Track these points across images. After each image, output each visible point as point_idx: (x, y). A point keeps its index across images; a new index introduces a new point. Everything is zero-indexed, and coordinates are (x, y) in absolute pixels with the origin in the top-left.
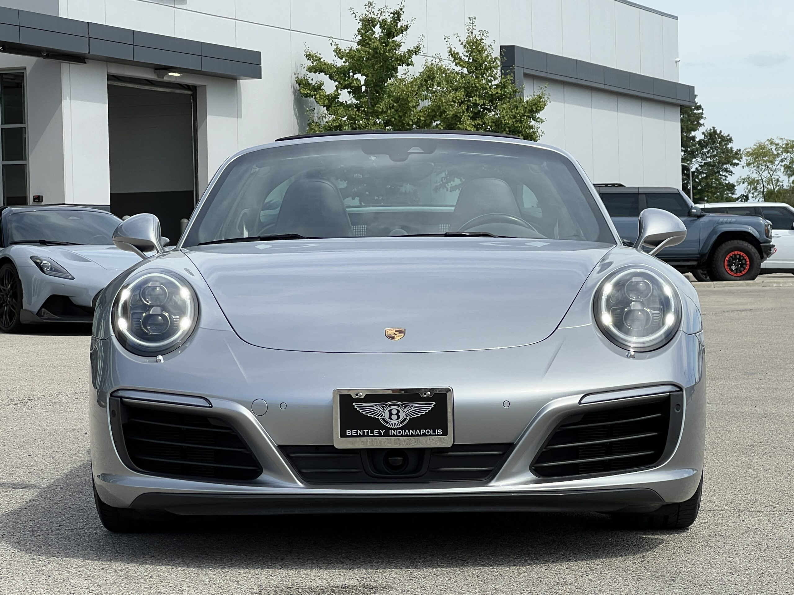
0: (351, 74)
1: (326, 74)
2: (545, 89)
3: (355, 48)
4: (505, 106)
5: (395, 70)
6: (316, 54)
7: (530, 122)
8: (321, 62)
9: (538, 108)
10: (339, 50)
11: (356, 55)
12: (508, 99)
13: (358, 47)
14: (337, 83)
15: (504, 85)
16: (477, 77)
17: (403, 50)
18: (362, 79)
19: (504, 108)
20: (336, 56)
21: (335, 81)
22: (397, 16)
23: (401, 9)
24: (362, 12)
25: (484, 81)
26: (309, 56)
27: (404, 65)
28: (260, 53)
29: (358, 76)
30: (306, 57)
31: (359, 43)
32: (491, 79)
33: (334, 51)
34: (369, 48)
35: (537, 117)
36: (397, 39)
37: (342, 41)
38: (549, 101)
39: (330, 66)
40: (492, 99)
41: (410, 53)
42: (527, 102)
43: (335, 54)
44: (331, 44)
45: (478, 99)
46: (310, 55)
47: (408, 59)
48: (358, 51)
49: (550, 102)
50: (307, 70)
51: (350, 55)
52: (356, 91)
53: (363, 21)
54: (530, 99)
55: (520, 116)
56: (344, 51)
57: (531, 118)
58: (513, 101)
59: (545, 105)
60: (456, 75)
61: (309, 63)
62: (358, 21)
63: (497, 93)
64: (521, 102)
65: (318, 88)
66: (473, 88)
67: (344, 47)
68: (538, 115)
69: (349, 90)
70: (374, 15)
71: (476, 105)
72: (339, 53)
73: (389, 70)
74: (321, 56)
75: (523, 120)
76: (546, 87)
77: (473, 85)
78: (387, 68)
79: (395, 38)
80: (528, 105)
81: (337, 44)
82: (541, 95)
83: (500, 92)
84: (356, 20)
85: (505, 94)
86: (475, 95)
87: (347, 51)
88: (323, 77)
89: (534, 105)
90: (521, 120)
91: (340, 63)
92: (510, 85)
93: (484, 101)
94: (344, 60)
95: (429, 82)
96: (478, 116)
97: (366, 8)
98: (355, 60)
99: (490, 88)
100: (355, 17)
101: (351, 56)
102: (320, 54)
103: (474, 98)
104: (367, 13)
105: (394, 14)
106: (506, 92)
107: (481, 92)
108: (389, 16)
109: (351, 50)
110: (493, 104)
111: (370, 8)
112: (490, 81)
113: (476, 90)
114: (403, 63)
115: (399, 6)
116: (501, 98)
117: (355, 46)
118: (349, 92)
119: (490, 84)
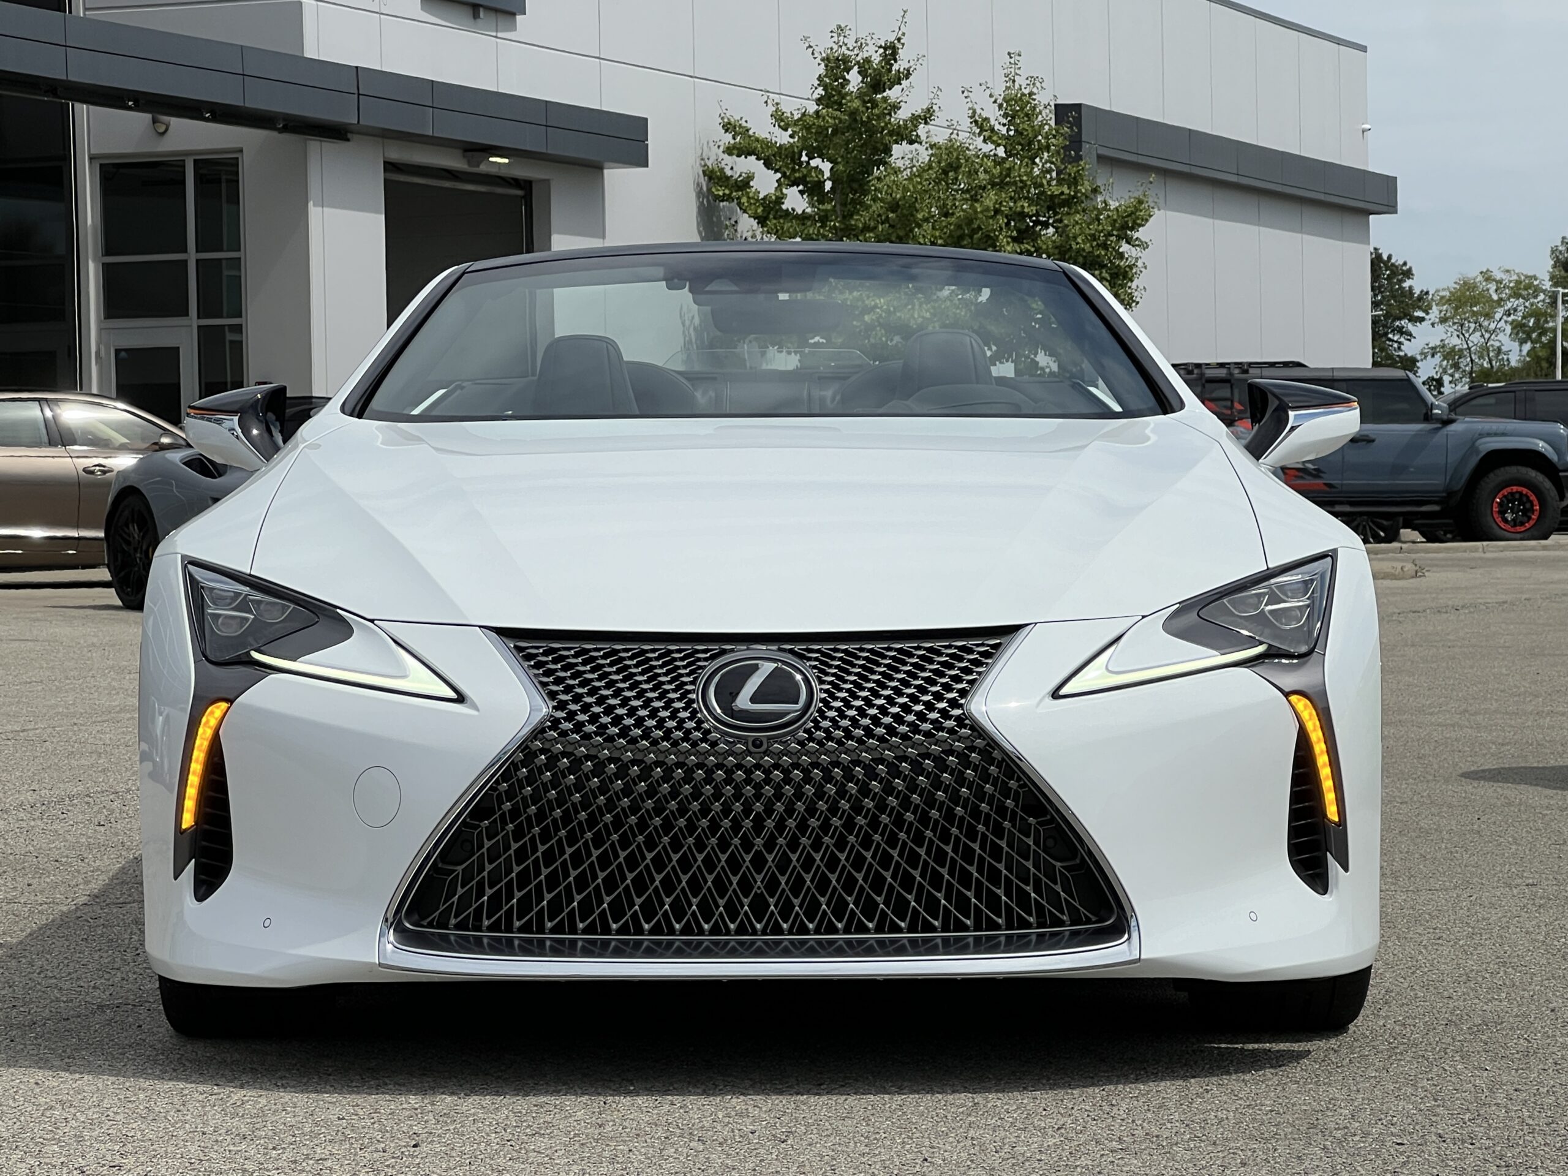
0: (804, 158)
1: (758, 159)
2: (1150, 186)
3: (812, 111)
4: (1075, 217)
5: (888, 152)
6: (740, 122)
7: (1122, 247)
8: (750, 137)
9: (1137, 221)
10: (780, 113)
11: (813, 124)
12: (1082, 205)
13: (818, 109)
14: (779, 175)
15: (1075, 178)
16: (1024, 164)
17: (903, 114)
18: (826, 167)
19: (1074, 221)
20: (775, 126)
21: (776, 171)
22: (891, 51)
23: (899, 40)
24: (825, 44)
25: (1037, 171)
26: (728, 127)
27: (904, 143)
28: (646, 120)
29: (816, 162)
30: (723, 126)
31: (819, 101)
32: (1050, 168)
33: (771, 116)
34: (841, 110)
35: (1134, 238)
36: (892, 94)
37: (784, 97)
38: (1155, 208)
39: (767, 144)
40: (1053, 205)
41: (915, 120)
42: (1117, 210)
43: (774, 121)
44: (766, 102)
45: (1026, 205)
46: (729, 123)
47: (912, 131)
48: (817, 115)
49: (1159, 210)
50: (723, 152)
51: (801, 124)
52: (813, 189)
53: (826, 60)
54: (1122, 205)
55: (1104, 236)
56: (789, 116)
57: (1123, 239)
58: (1092, 208)
59: (1149, 216)
60: (984, 160)
61: (728, 138)
62: (818, 60)
63: (1062, 193)
64: (1105, 210)
65: (744, 184)
66: (1017, 183)
67: (792, 108)
68: (1136, 235)
69: (801, 187)
70: (848, 49)
71: (1021, 216)
72: (781, 120)
73: (877, 151)
74: (748, 125)
75: (1108, 243)
76: (1151, 183)
77: (1018, 179)
78: (873, 148)
79: (887, 93)
80: (1118, 216)
81: (777, 104)
82: (1142, 197)
83: (1066, 191)
84: (815, 58)
85: (1078, 195)
86: (1020, 197)
87: (797, 117)
88: (751, 165)
89: (1130, 215)
91: (783, 138)
92: (1086, 178)
93: (1038, 207)
94: (790, 132)
95: (950, 174)
96: (1026, 235)
97: (832, 37)
98: (811, 133)
99: (1051, 184)
100: (813, 54)
101: (803, 126)
102: (746, 122)
103: (1020, 204)
104: (835, 47)
105: (885, 48)
106: (1078, 191)
107: (1032, 191)
108: (876, 52)
109: (804, 114)
110: (1055, 214)
111: (841, 38)
112: (1049, 171)
113: (1023, 188)
114: (902, 139)
115: (896, 33)
116: (1069, 202)
117: (813, 107)
118: (801, 192)
119: (1048, 176)
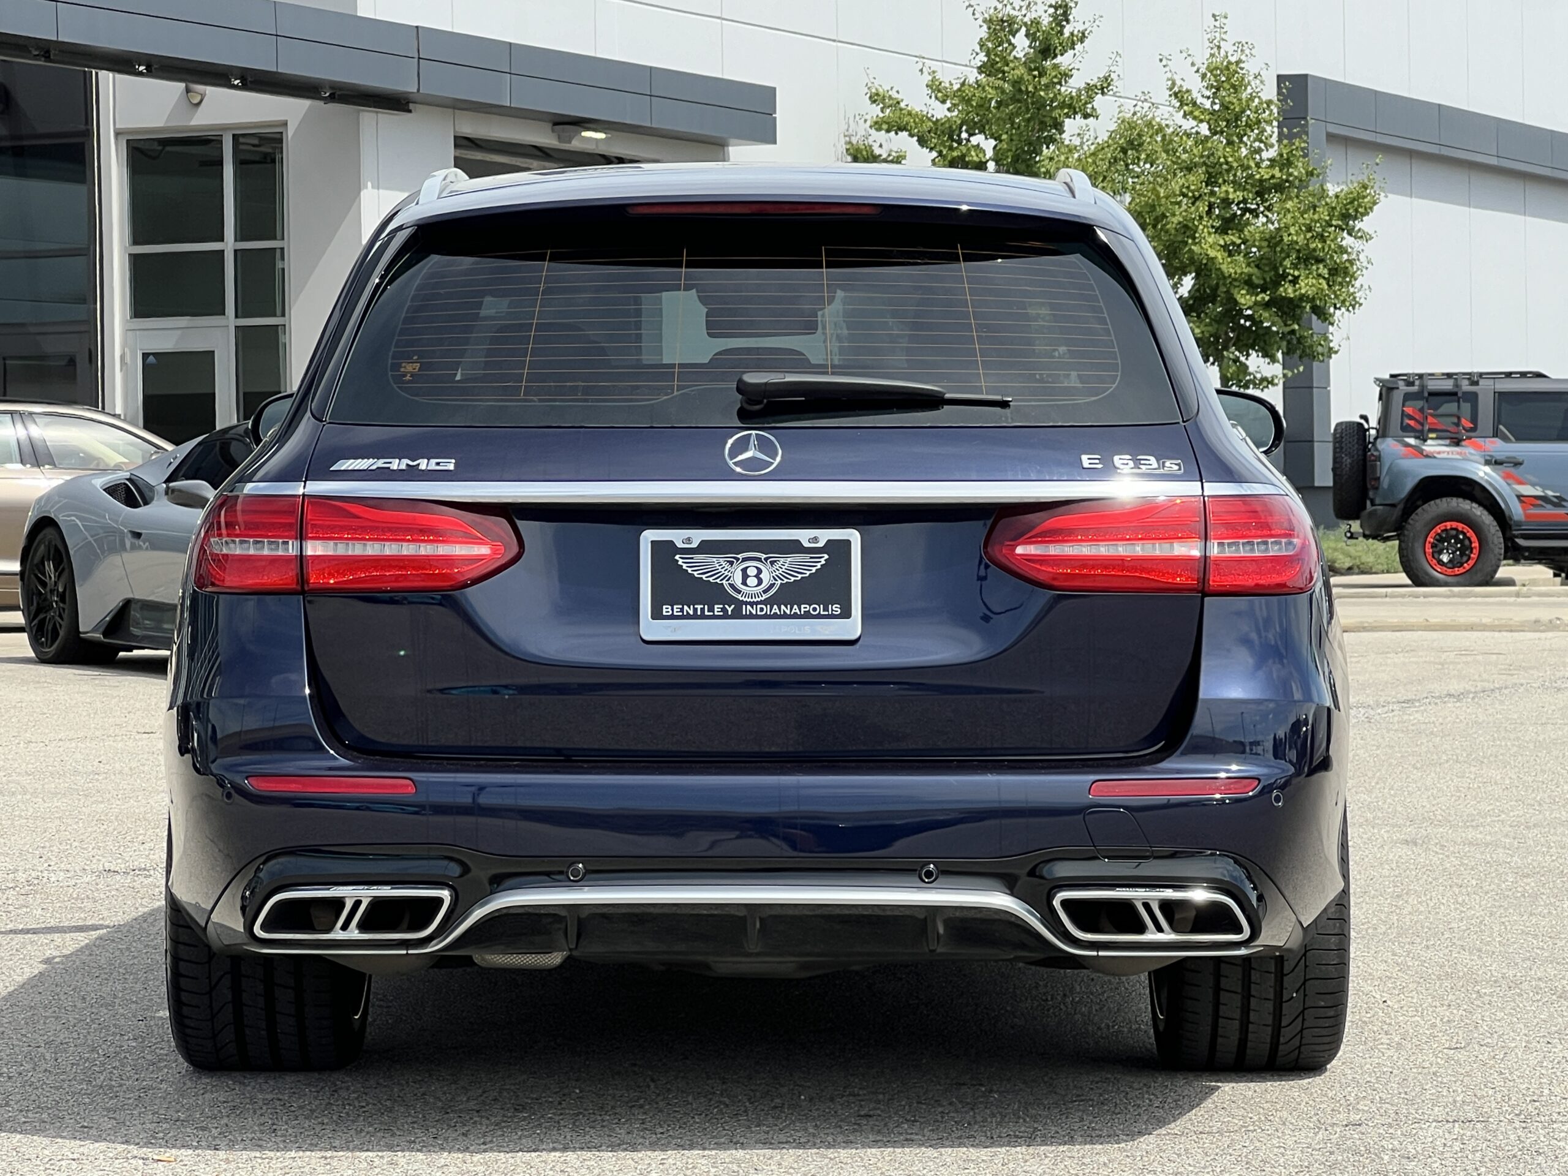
0: (964, 135)
1: (911, 135)
2: (1376, 168)
3: (971, 80)
4: (1289, 205)
5: (1059, 127)
6: (890, 93)
7: (1343, 239)
8: (901, 110)
9: (1360, 210)
10: (937, 83)
11: (974, 95)
12: (1296, 190)
13: (979, 78)
14: (934, 154)
15: (1288, 159)
16: (1230, 143)
17: (1076, 84)
18: (987, 144)
19: (1289, 211)
20: (931, 97)
21: (931, 149)
22: (1062, 11)
25: (1244, 152)
27: (1078, 117)
28: (773, 89)
29: (978, 139)
30: (870, 98)
31: (981, 70)
32: (1260, 148)
33: (927, 86)
34: (1004, 79)
35: (1356, 229)
36: (1064, 60)
37: (944, 64)
38: (1383, 194)
39: (923, 119)
40: (1262, 190)
41: (1091, 90)
42: (1337, 197)
43: (930, 92)
45: (1231, 190)
46: (877, 94)
47: (1086, 103)
48: (979, 86)
49: (1386, 197)
50: (871, 127)
51: (962, 96)
53: (989, 21)
54: (1342, 191)
55: (1321, 226)
56: (948, 85)
57: (1343, 230)
58: (1307, 194)
59: (1375, 203)
60: (1184, 138)
61: (875, 111)
62: (980, 22)
63: (1273, 177)
64: (1322, 197)
66: (1221, 165)
67: (950, 77)
68: (1358, 225)
70: (1014, 9)
71: (1226, 202)
72: (936, 88)
73: (1047, 126)
74: (900, 97)
75: (1326, 234)
76: (1377, 164)
77: (1222, 160)
78: (1042, 123)
79: (1058, 59)
80: (1338, 203)
81: (934, 72)
82: (1366, 181)
83: (1278, 175)
84: (976, 19)
85: (1291, 179)
86: (1225, 181)
87: (956, 87)
88: (904, 142)
89: (1352, 202)
90: (1322, 236)
91: (940, 111)
92: (1301, 159)
93: (1245, 193)
94: (948, 104)
95: (1130, 152)
96: (1231, 225)
98: (972, 106)
99: (1258, 165)
100: (974, 14)
101: (964, 98)
102: (898, 92)
103: (1224, 188)
104: (1000, 6)
105: (1056, 7)
106: (1291, 175)
107: (1239, 174)
108: (1045, 12)
109: (963, 84)
110: (1264, 201)
112: (1259, 151)
113: (1228, 171)
114: (1075, 113)
116: (1279, 188)
117: (973, 76)
119: (1258, 157)
